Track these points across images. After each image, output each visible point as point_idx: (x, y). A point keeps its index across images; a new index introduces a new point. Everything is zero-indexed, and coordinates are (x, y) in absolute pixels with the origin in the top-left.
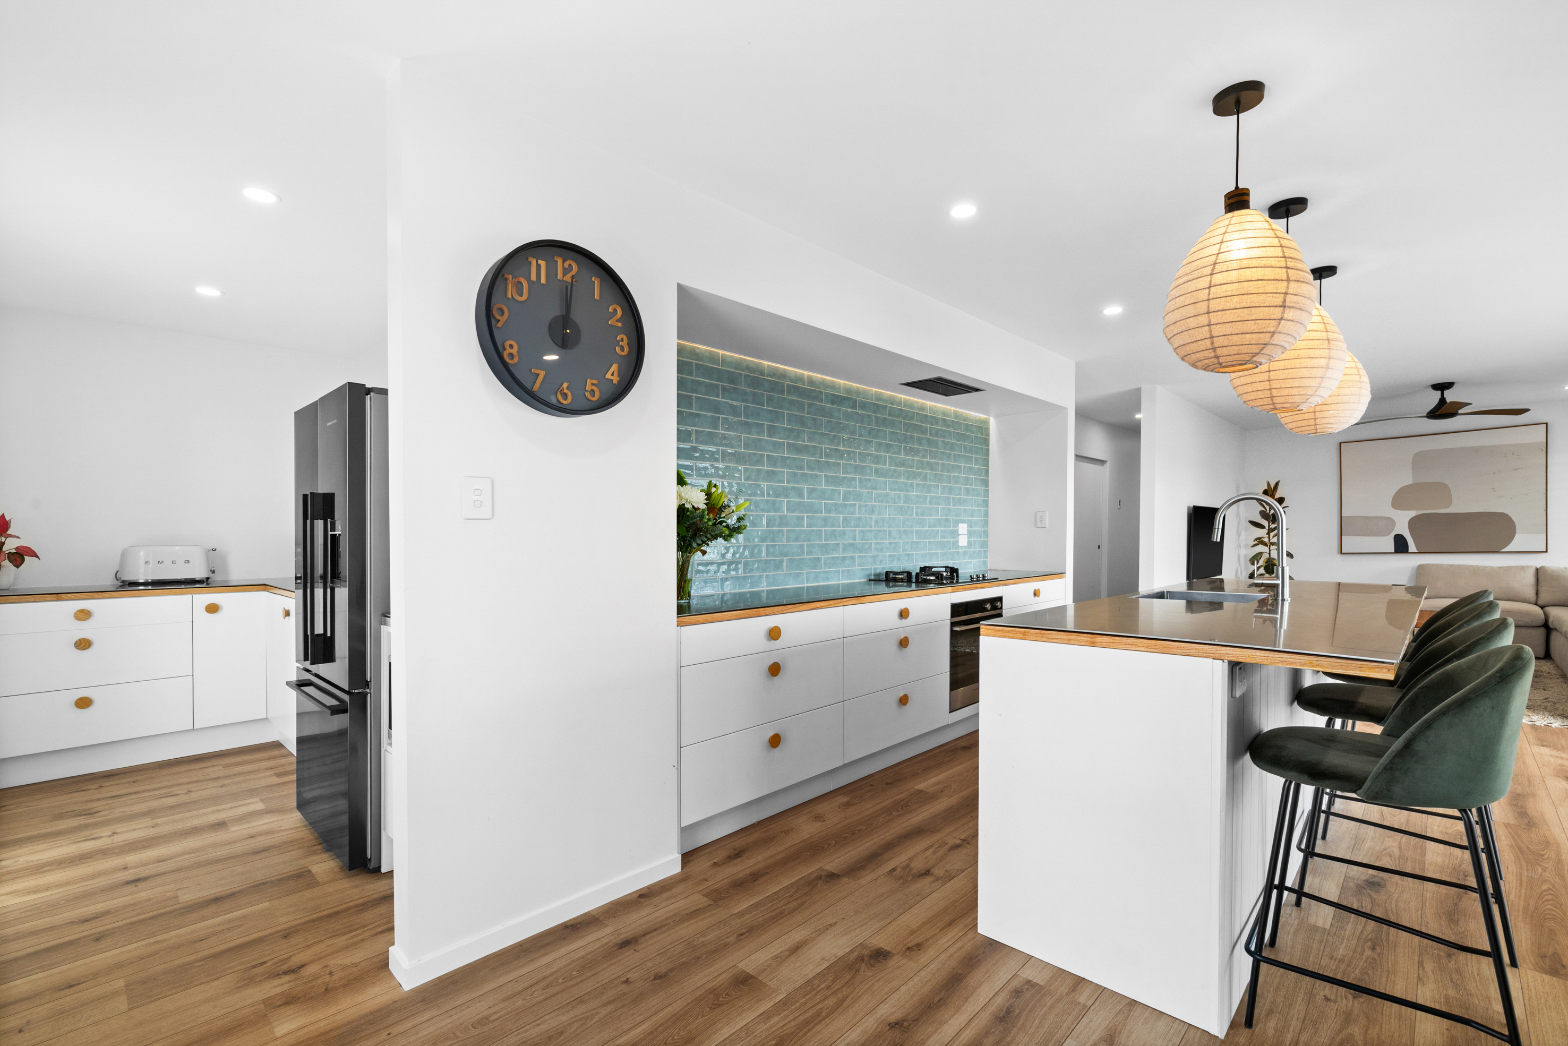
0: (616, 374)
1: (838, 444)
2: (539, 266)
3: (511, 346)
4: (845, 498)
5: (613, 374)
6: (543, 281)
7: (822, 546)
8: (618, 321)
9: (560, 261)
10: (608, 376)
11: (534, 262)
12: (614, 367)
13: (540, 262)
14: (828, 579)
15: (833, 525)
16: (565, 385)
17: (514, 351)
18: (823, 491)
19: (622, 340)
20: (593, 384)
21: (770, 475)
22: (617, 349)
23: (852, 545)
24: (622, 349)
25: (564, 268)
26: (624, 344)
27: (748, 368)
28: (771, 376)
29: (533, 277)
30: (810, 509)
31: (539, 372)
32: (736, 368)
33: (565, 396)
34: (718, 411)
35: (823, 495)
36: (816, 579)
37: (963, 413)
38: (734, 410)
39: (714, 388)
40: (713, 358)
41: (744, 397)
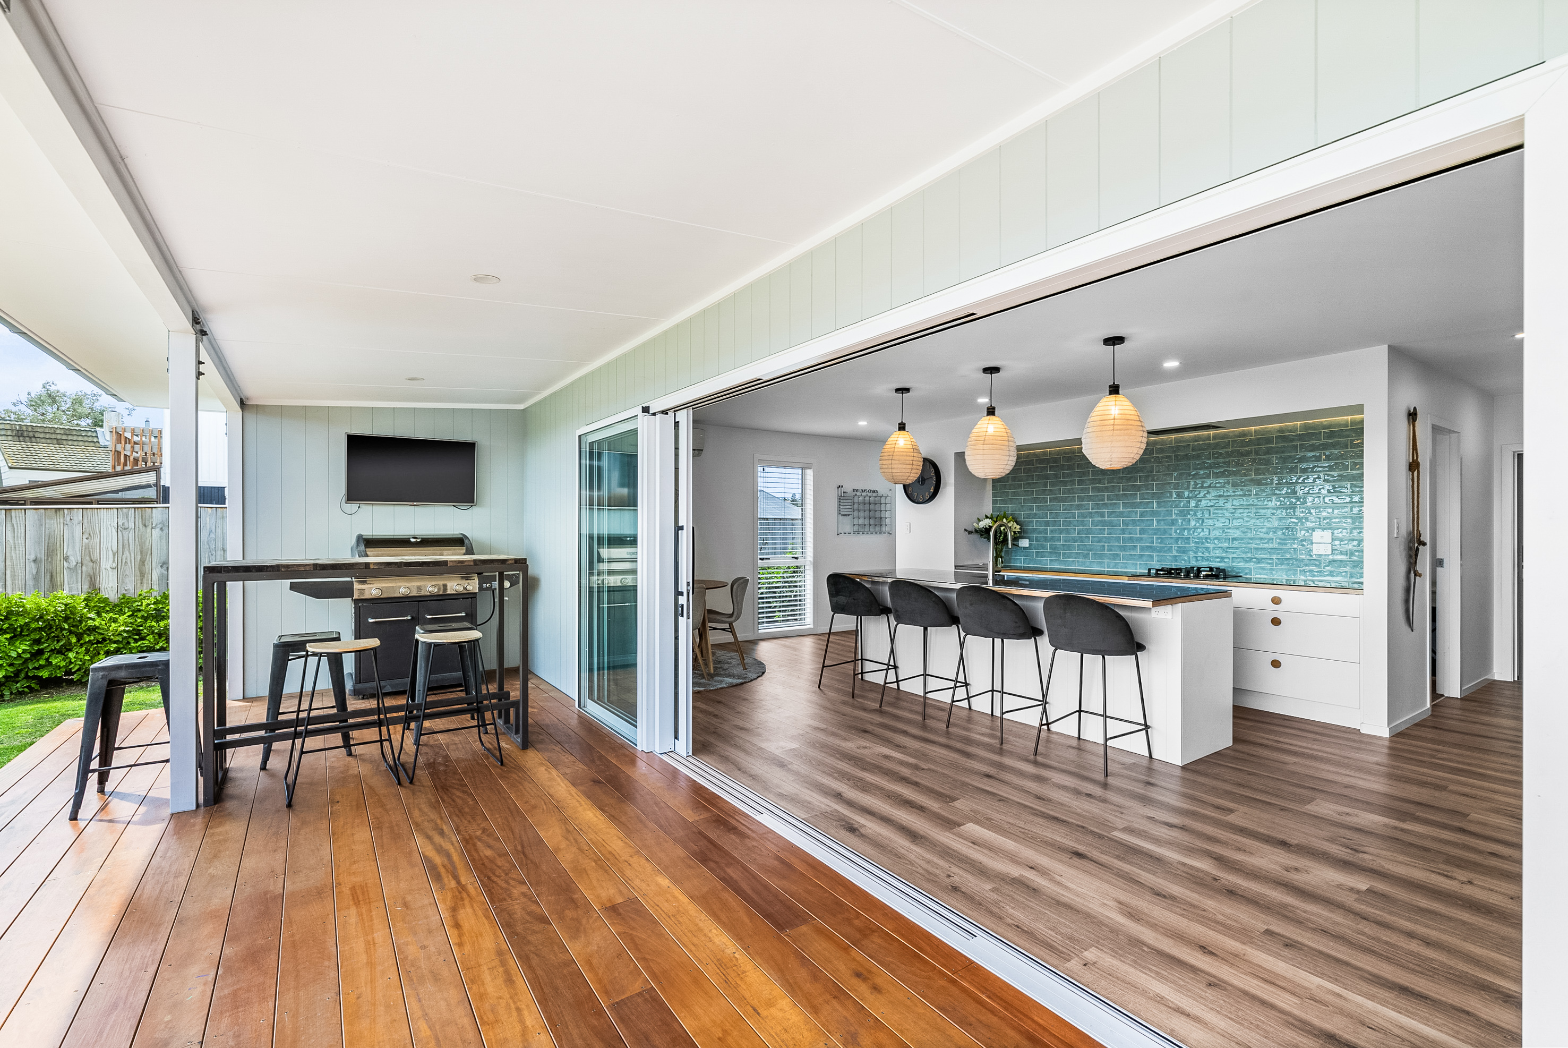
1: (1136, 481)
4: (1141, 515)
5: (933, 488)
7: (1120, 547)
8: (934, 473)
10: (931, 491)
12: (933, 486)
14: (1126, 568)
15: (1130, 533)
18: (1122, 513)
19: (937, 476)
20: (928, 493)
21: (1079, 507)
22: (933, 482)
23: (1151, 547)
24: (937, 479)
26: (935, 481)
30: (1111, 524)
34: (1047, 479)
35: (1121, 515)
36: (1115, 566)
37: (1321, 422)
38: (1056, 476)
39: (1045, 469)
40: (1045, 453)
41: (1062, 468)
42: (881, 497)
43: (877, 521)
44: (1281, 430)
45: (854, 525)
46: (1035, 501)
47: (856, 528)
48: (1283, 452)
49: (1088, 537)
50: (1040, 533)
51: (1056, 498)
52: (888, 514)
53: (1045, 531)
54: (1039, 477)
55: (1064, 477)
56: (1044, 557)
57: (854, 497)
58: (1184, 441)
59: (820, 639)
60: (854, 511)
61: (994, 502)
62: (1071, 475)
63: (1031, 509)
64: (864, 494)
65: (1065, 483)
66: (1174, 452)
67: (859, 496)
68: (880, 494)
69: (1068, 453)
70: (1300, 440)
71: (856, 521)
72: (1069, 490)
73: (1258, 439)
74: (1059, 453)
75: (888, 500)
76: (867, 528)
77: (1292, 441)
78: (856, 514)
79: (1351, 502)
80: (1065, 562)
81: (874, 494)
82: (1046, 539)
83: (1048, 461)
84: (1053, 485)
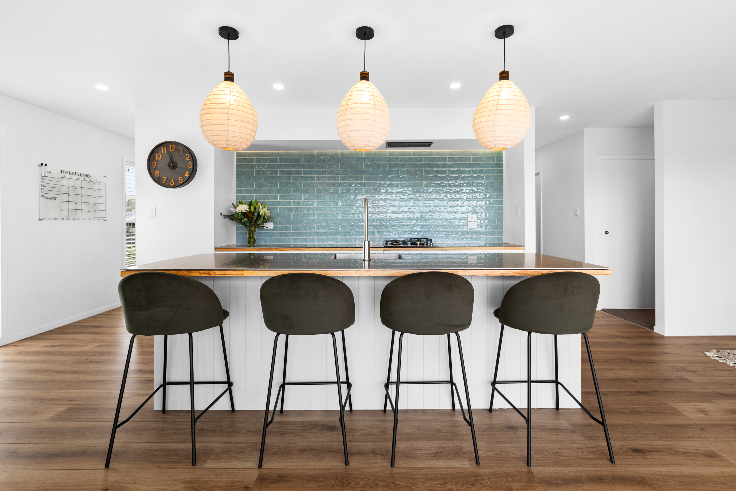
0: (188, 174)
2: (164, 149)
3: (157, 172)
5: (187, 174)
6: (166, 153)
8: (189, 158)
9: (170, 146)
10: (186, 175)
11: (163, 148)
12: (188, 172)
13: (164, 148)
16: (172, 180)
17: (158, 173)
19: (190, 163)
20: (181, 178)
21: (318, 197)
22: (189, 166)
24: (190, 166)
25: (171, 147)
26: (191, 165)
27: (306, 155)
28: (318, 156)
29: (163, 153)
31: (164, 177)
32: (299, 156)
33: (172, 183)
34: (290, 174)
37: (471, 151)
38: (298, 172)
39: (288, 166)
40: (288, 154)
41: (303, 166)
42: (94, 183)
43: (91, 207)
44: (451, 154)
45: (62, 210)
46: (279, 191)
47: (65, 213)
48: (452, 167)
49: (326, 220)
50: (284, 217)
51: (299, 190)
52: (102, 200)
53: (289, 216)
54: (282, 172)
55: (305, 174)
56: (288, 236)
57: (62, 178)
58: (395, 155)
59: (20, 353)
60: (61, 194)
61: (238, 191)
62: (311, 172)
63: (276, 198)
64: (75, 177)
65: (306, 179)
66: (388, 161)
67: (69, 179)
68: (93, 179)
69: (308, 155)
70: (461, 161)
71: (65, 206)
72: (309, 184)
73: (439, 158)
74: (300, 155)
75: (102, 187)
76: (79, 213)
77: (457, 160)
78: (65, 197)
79: (485, 198)
80: (306, 240)
81: (87, 179)
82: (289, 222)
83: (290, 160)
84: (295, 179)
